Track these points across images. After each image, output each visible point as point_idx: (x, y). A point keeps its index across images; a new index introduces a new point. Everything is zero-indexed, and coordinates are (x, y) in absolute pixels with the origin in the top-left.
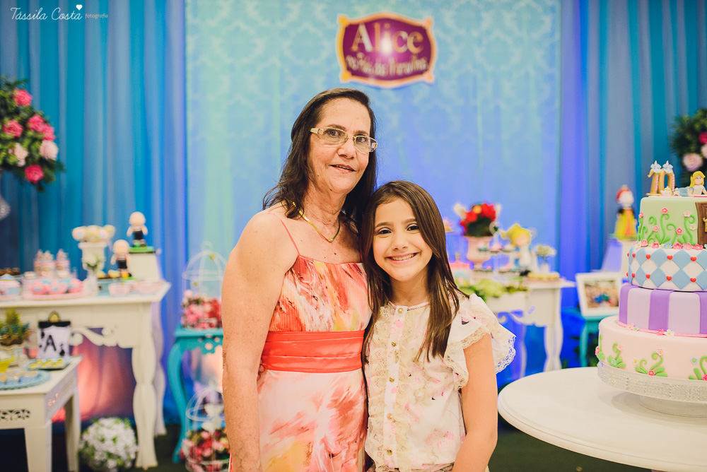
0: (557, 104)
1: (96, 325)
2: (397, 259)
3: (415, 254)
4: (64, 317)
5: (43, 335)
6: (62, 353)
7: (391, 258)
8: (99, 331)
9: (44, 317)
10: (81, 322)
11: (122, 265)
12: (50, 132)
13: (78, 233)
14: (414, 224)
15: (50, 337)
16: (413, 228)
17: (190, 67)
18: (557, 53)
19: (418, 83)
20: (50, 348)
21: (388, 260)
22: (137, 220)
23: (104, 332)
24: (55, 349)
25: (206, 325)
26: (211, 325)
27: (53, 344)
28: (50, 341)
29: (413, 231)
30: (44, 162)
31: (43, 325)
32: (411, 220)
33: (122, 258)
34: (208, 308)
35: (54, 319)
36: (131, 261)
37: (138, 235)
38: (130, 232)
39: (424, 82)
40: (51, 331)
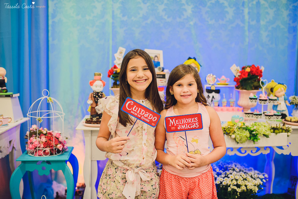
2: (139, 82)
3: (146, 80)
7: (135, 81)
16: (145, 69)
21: (134, 82)
26: (45, 153)
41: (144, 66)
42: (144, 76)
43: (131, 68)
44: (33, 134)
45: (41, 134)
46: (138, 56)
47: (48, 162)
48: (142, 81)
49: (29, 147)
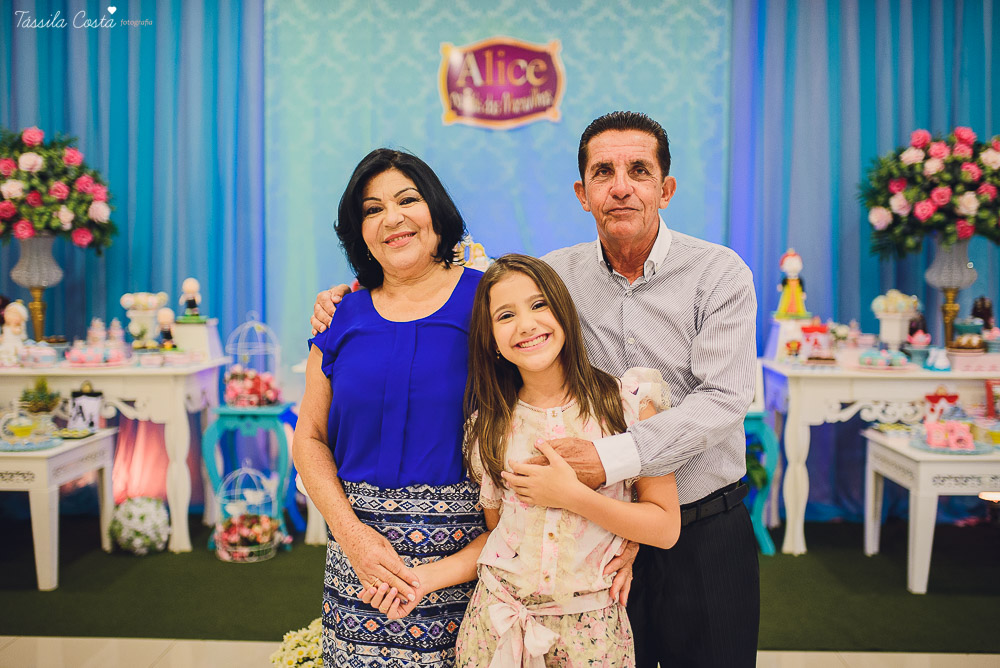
0: (724, 143)
1: (129, 397)
2: (527, 345)
3: (547, 335)
4: (97, 388)
5: (74, 404)
6: (92, 424)
7: (518, 345)
8: (131, 403)
9: (77, 386)
10: (114, 393)
11: (167, 335)
12: (102, 191)
13: (127, 300)
14: (539, 300)
15: (81, 408)
16: (538, 306)
17: (269, 112)
18: (725, 76)
19: (540, 122)
20: (80, 419)
21: (516, 349)
22: (191, 287)
23: (136, 404)
24: (84, 420)
25: (246, 403)
26: (251, 403)
27: (83, 415)
28: (81, 412)
29: (539, 309)
30: (92, 225)
31: (76, 394)
32: (536, 297)
33: (166, 328)
34: (249, 384)
35: (87, 389)
36: (175, 331)
37: (191, 304)
38: (182, 301)
39: (548, 121)
40: (83, 401)
41: (532, 298)
42: (536, 325)
43: (497, 311)
44: (234, 377)
45: (244, 377)
46: (508, 273)
47: (255, 417)
48: (536, 342)
49: (229, 396)
